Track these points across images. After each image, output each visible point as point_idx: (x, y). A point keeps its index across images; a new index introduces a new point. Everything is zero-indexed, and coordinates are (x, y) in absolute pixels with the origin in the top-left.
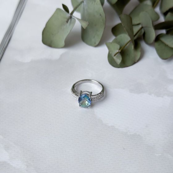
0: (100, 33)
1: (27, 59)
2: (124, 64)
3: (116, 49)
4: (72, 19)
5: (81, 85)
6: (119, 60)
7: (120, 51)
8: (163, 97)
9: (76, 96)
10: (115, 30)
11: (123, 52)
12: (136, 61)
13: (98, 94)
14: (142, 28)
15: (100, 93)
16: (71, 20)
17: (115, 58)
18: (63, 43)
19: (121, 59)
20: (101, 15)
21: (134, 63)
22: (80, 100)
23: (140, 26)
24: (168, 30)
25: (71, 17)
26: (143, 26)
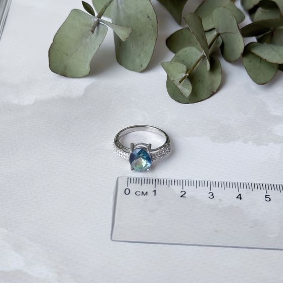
0: (150, 48)
1: (28, 99)
2: (195, 97)
3: (180, 72)
4: (100, 26)
5: (128, 135)
6: (187, 91)
7: (188, 75)
8: (267, 145)
9: (125, 153)
10: (172, 43)
11: (192, 77)
12: (215, 91)
13: (160, 148)
14: (218, 35)
15: (164, 146)
16: (98, 28)
17: (180, 87)
18: (87, 69)
19: (191, 87)
20: (149, 17)
21: (213, 94)
22: (132, 158)
23: (215, 33)
24: (260, 36)
25: (98, 24)
26: (220, 32)
